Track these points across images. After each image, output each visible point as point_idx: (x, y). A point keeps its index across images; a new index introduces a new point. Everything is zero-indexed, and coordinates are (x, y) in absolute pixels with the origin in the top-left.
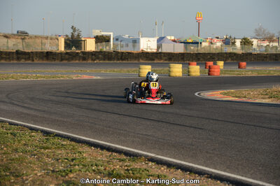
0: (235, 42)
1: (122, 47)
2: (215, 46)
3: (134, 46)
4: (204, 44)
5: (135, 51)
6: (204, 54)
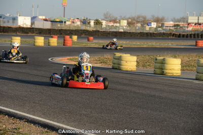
0: (90, 22)
1: (4, 22)
2: (76, 25)
3: (13, 22)
4: (68, 23)
5: (14, 26)
6: (66, 30)
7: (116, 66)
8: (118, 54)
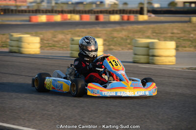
7: (15, 49)
8: (16, 35)
